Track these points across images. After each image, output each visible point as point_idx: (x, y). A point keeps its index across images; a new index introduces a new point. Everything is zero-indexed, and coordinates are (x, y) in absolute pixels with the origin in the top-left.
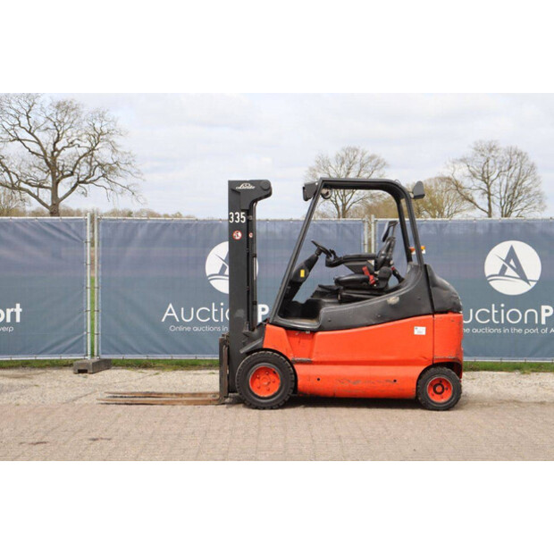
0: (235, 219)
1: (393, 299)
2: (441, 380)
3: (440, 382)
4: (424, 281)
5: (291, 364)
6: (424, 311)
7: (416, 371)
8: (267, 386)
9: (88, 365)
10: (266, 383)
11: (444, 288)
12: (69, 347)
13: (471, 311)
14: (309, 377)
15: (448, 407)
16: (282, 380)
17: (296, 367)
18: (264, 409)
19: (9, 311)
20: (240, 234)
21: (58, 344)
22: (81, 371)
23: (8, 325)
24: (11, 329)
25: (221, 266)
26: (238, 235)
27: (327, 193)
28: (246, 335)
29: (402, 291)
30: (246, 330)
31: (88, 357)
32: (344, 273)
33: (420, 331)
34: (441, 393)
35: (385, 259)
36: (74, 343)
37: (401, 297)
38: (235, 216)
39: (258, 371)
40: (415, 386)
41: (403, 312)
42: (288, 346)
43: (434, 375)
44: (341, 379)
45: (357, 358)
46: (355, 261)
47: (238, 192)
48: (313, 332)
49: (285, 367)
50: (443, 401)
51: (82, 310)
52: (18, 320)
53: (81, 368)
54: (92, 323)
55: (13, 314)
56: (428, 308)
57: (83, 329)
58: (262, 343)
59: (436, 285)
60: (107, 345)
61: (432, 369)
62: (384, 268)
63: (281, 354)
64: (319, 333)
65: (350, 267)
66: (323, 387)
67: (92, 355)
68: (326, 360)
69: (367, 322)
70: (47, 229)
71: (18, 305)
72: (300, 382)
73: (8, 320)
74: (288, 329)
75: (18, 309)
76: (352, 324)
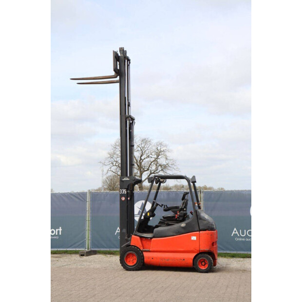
0: (122, 192)
1: (183, 225)
2: (205, 260)
3: (204, 261)
4: (196, 217)
5: (142, 251)
6: (196, 230)
7: (193, 255)
8: (132, 261)
9: (84, 252)
10: (132, 260)
11: (205, 220)
12: (79, 245)
13: (245, 231)
14: (149, 257)
15: (207, 271)
16: (138, 258)
17: (144, 253)
18: (130, 270)
19: (57, 230)
20: (124, 198)
21: (75, 244)
22: (82, 255)
23: (56, 236)
24: (57, 238)
25: (138, 211)
26: (123, 199)
27: (163, 181)
28: (126, 239)
29: (187, 221)
30: (126, 238)
31: (87, 250)
32: (170, 214)
33: (194, 238)
34: (205, 265)
35: (182, 208)
36: (81, 243)
37: (186, 224)
38: (122, 191)
39: (128, 255)
40: (192, 262)
41: (188, 230)
42: (141, 245)
43: (201, 257)
44: (162, 259)
45: (169, 249)
46: (174, 209)
47: (123, 181)
48: (151, 238)
49: (139, 254)
50: (204, 269)
51: (84, 230)
52: (60, 234)
53: (82, 254)
54: (88, 235)
55: (58, 231)
56: (197, 229)
57: (85, 238)
58: (130, 243)
59: (201, 219)
60: (93, 244)
61: (200, 255)
62: (182, 212)
63: (138, 248)
64: (154, 239)
65: (173, 211)
66: (154, 262)
67: (88, 249)
68: (155, 250)
69: (172, 234)
70: (72, 196)
71: (60, 228)
72: (145, 260)
73: (57, 234)
74: (141, 237)
75: (60, 230)
76: (168, 235)
